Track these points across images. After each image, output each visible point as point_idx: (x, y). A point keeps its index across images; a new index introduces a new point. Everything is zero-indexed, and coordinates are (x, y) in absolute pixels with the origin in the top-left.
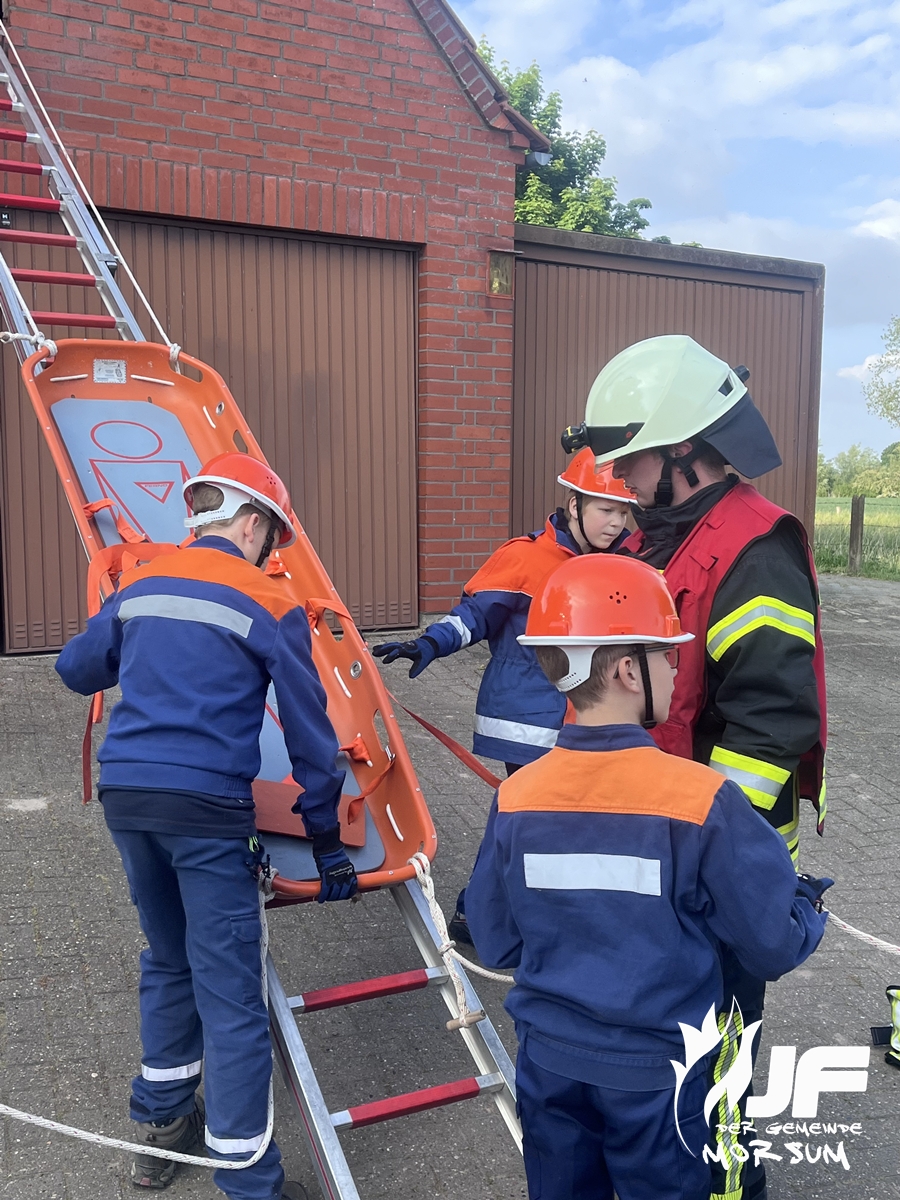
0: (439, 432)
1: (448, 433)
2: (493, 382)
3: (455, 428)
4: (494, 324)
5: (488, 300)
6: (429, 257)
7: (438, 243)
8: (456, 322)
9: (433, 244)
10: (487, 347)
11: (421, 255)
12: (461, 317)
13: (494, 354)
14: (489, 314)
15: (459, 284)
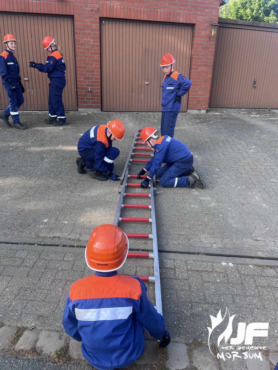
0: (195, 69)
1: (197, 69)
2: (209, 57)
3: (199, 68)
4: (211, 43)
5: (210, 37)
6: (196, 27)
7: (198, 23)
8: (201, 43)
9: (197, 24)
10: (209, 48)
11: (195, 26)
12: (203, 41)
13: (210, 50)
14: (210, 40)
15: (203, 33)
